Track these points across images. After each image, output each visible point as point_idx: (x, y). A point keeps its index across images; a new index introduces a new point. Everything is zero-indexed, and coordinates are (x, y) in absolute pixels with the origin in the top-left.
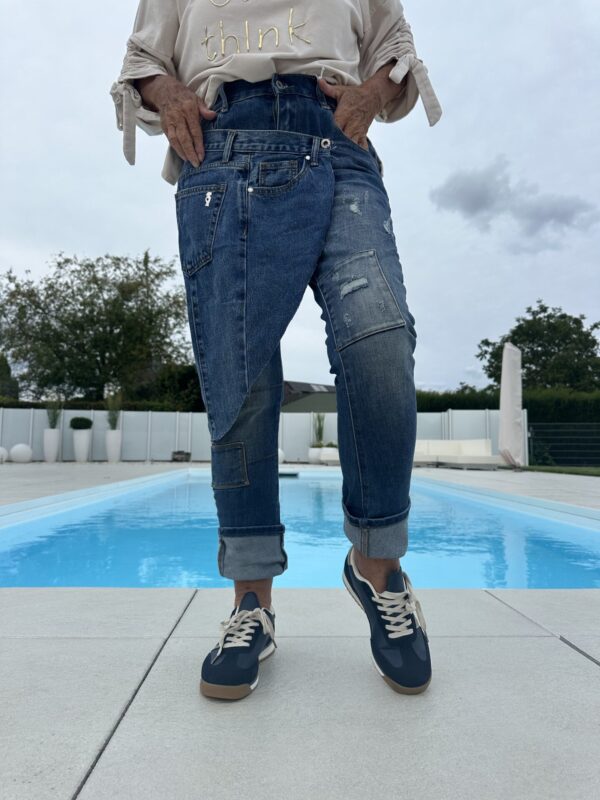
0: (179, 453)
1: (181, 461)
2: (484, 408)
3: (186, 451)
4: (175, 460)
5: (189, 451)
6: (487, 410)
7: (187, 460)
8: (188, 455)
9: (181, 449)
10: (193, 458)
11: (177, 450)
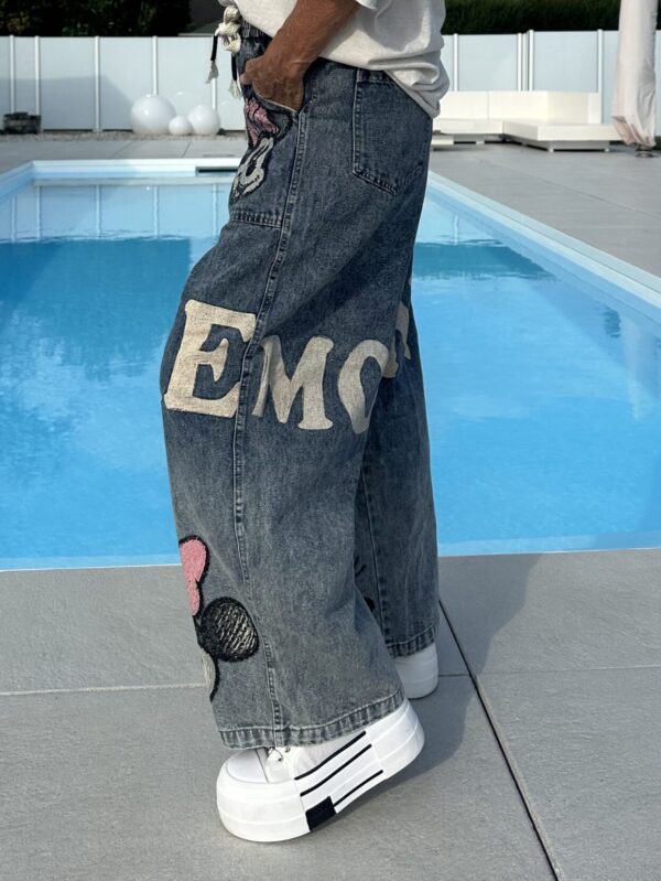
0: (18, 116)
1: (21, 133)
2: (594, 28)
3: (30, 113)
4: (10, 131)
5: (37, 113)
6: (600, 31)
7: (35, 132)
8: (36, 119)
9: (19, 110)
10: (44, 125)
11: (12, 111)
